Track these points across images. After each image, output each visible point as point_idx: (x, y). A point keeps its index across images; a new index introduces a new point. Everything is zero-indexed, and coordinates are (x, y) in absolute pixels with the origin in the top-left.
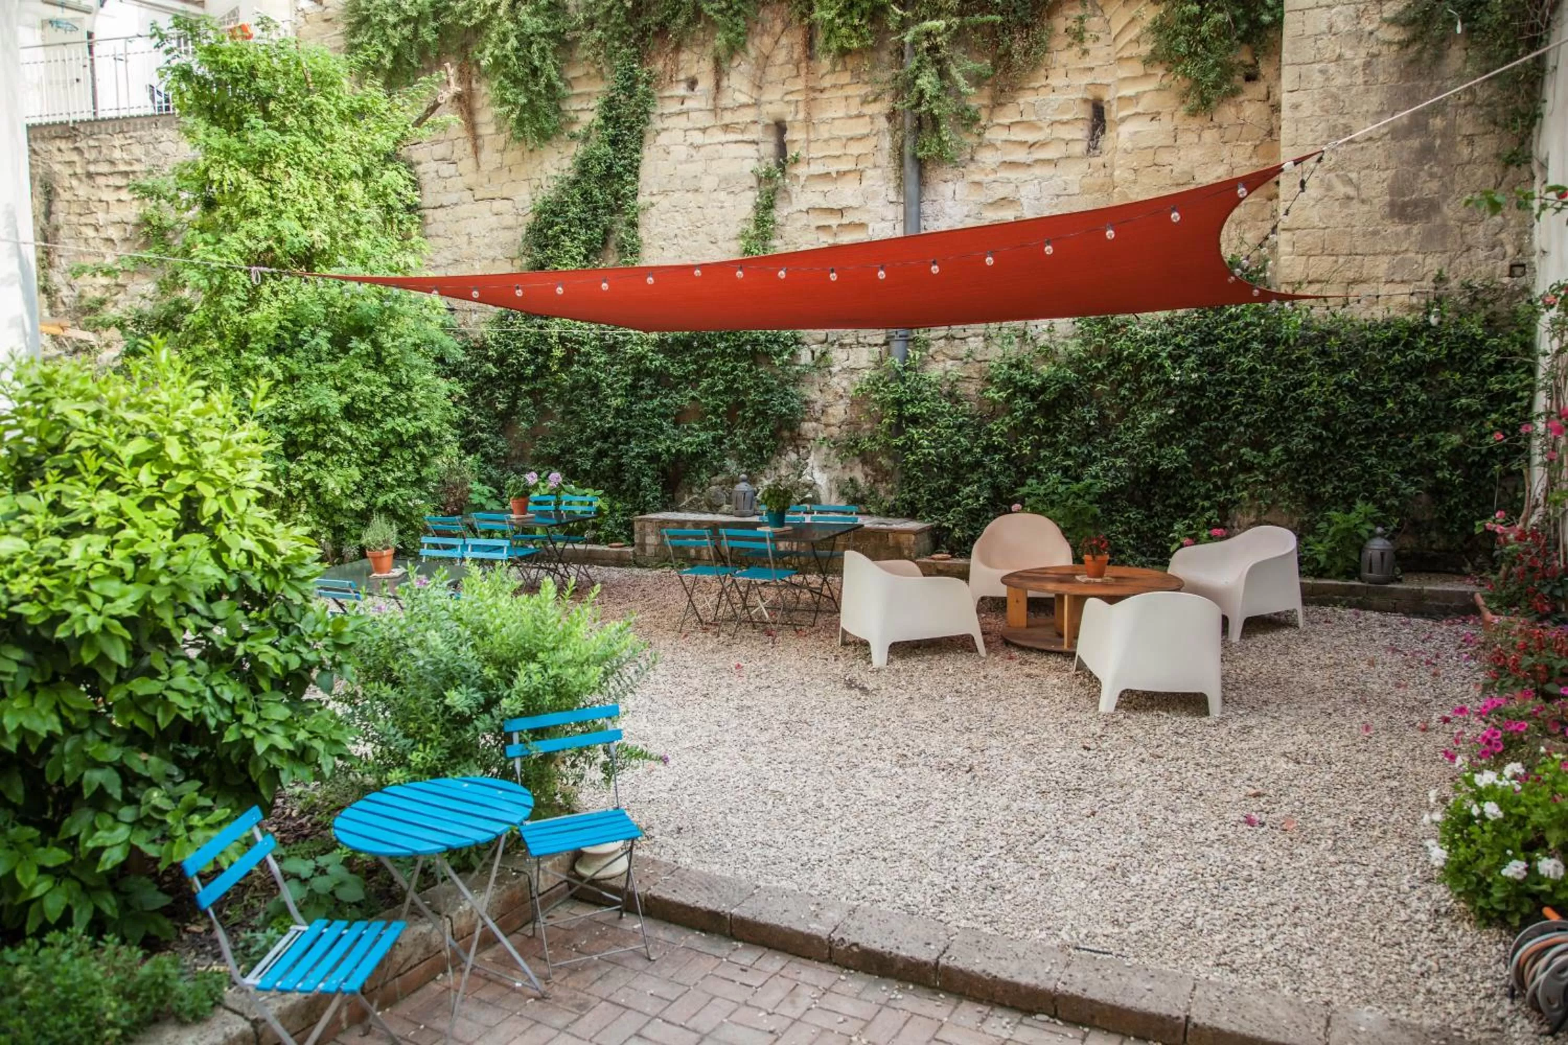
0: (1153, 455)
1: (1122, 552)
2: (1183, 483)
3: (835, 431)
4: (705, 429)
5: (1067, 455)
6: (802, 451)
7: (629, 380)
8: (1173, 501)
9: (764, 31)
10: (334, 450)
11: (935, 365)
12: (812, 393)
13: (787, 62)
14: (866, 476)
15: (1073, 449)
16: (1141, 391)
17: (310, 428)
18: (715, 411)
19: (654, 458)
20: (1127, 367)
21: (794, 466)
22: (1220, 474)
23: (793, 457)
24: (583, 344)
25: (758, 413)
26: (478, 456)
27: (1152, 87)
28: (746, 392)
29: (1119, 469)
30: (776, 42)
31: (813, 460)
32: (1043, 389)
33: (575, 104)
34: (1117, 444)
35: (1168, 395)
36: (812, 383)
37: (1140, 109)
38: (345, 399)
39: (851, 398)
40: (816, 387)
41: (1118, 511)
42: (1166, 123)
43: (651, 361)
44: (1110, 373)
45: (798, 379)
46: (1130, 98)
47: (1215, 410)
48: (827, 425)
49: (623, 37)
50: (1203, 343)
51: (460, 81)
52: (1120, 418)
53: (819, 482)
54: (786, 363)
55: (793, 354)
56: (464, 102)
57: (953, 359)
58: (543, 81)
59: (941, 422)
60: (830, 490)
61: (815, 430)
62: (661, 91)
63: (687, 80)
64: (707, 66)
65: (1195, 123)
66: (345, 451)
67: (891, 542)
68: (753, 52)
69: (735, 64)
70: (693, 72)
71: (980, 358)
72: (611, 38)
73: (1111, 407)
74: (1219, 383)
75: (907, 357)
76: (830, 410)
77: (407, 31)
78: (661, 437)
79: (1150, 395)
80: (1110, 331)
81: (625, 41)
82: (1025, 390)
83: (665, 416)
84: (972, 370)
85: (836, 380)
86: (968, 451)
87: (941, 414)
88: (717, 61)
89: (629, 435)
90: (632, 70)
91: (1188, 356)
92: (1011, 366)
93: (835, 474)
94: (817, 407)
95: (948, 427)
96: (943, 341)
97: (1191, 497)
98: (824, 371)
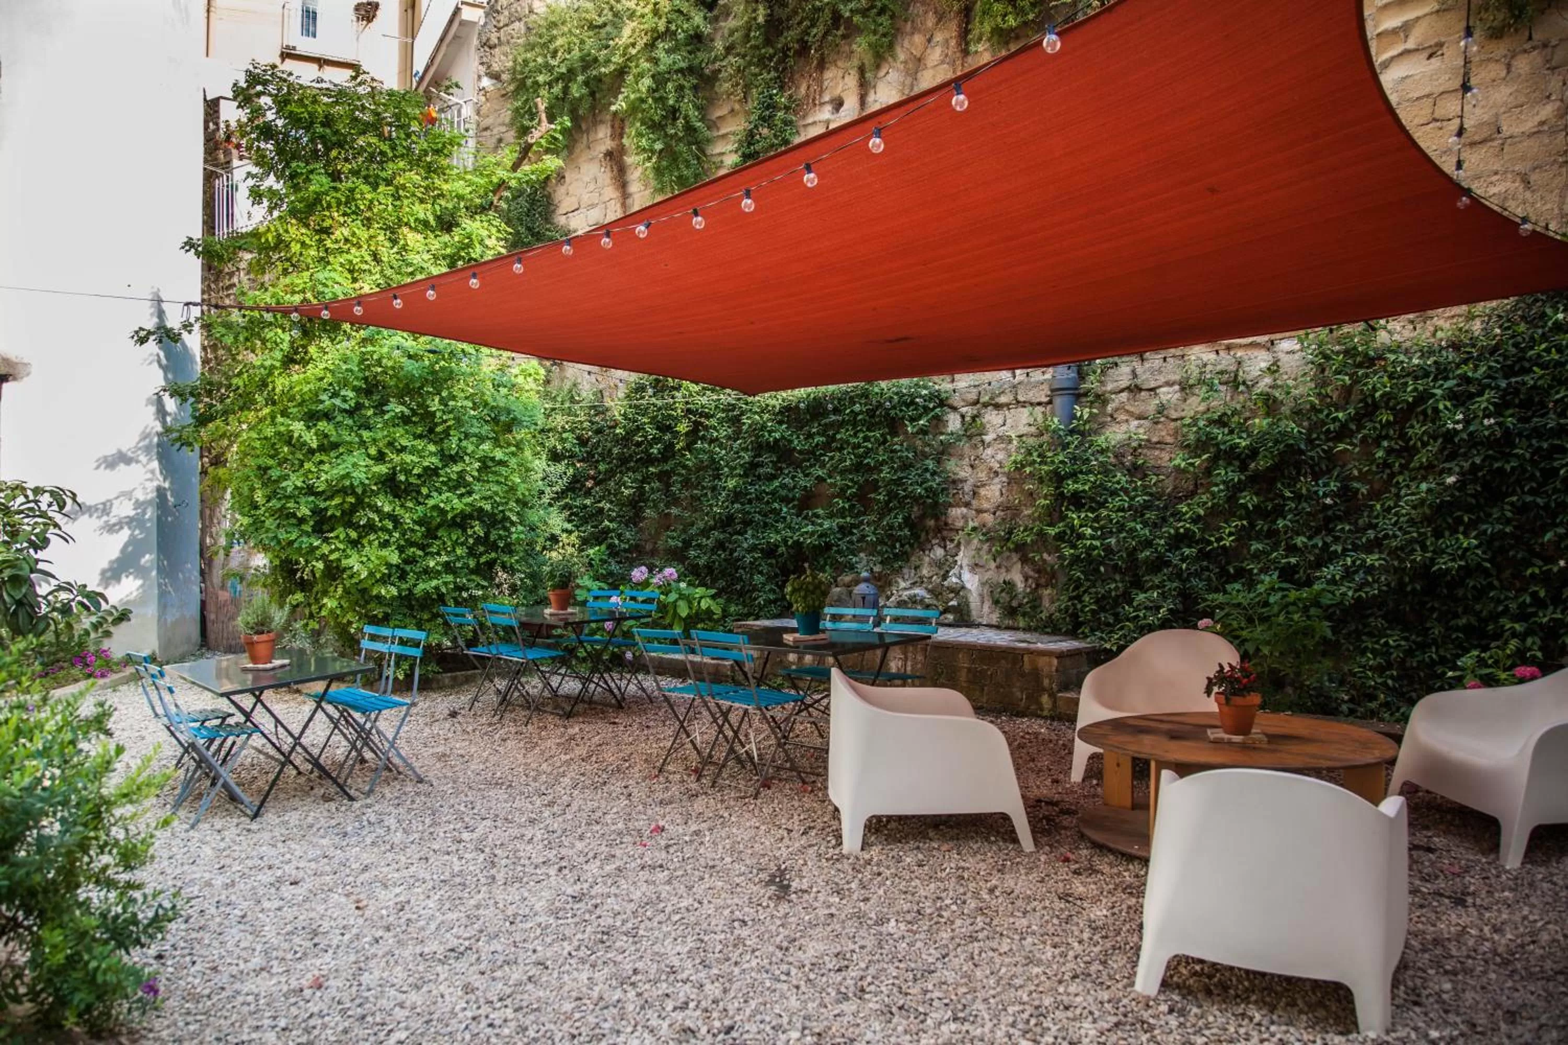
0: (1424, 548)
1: (1372, 698)
2: (1480, 593)
3: (988, 518)
4: (831, 516)
5: (1292, 549)
6: (950, 546)
7: (746, 457)
8: (1463, 621)
9: (915, 30)
10: (371, 527)
11: (1115, 428)
12: (959, 468)
13: (943, 62)
14: (1026, 578)
15: (1300, 541)
16: (1409, 451)
17: (337, 501)
18: (842, 493)
19: (770, 552)
20: (1385, 417)
21: (939, 564)
22: (1545, 579)
23: (939, 552)
24: (708, 416)
25: (892, 495)
26: (603, 547)
27: (1427, 10)
28: (877, 468)
29: (1370, 570)
30: (929, 41)
31: (963, 558)
32: (1253, 453)
33: (718, 148)
34: (1371, 534)
35: (1452, 457)
36: (961, 457)
37: (1410, 45)
38: (382, 469)
39: (1008, 475)
40: (966, 461)
41: (1370, 634)
42: (1452, 58)
43: (770, 432)
44: (1360, 427)
45: (944, 451)
46: (1394, 32)
47: (1532, 477)
48: (979, 511)
49: (762, 62)
50: (1508, 372)
51: (613, 137)
52: (1375, 495)
53: (968, 586)
54: (923, 431)
55: (937, 418)
56: (615, 158)
57: (1140, 417)
58: (680, 122)
59: (1116, 502)
60: (982, 596)
61: (964, 517)
62: (804, 117)
63: (831, 101)
64: (852, 81)
65: (1500, 49)
66: (384, 529)
67: (1027, 667)
68: (902, 56)
69: (882, 73)
70: (837, 92)
71: (1174, 415)
72: (750, 64)
73: (1362, 478)
74: (1538, 433)
75: (1074, 417)
76: (983, 492)
77: (557, 89)
78: (780, 526)
79: (1422, 458)
80: (1360, 365)
81: (765, 66)
82: (1230, 455)
83: (786, 500)
84: (1163, 433)
85: (989, 451)
86: (1148, 544)
87: (1114, 493)
88: (862, 70)
89: (747, 523)
90: (771, 97)
91: (1481, 394)
92: (1211, 422)
93: (988, 575)
94: (967, 487)
95: (1121, 509)
96: (1124, 395)
97: (1494, 617)
98: (977, 440)
